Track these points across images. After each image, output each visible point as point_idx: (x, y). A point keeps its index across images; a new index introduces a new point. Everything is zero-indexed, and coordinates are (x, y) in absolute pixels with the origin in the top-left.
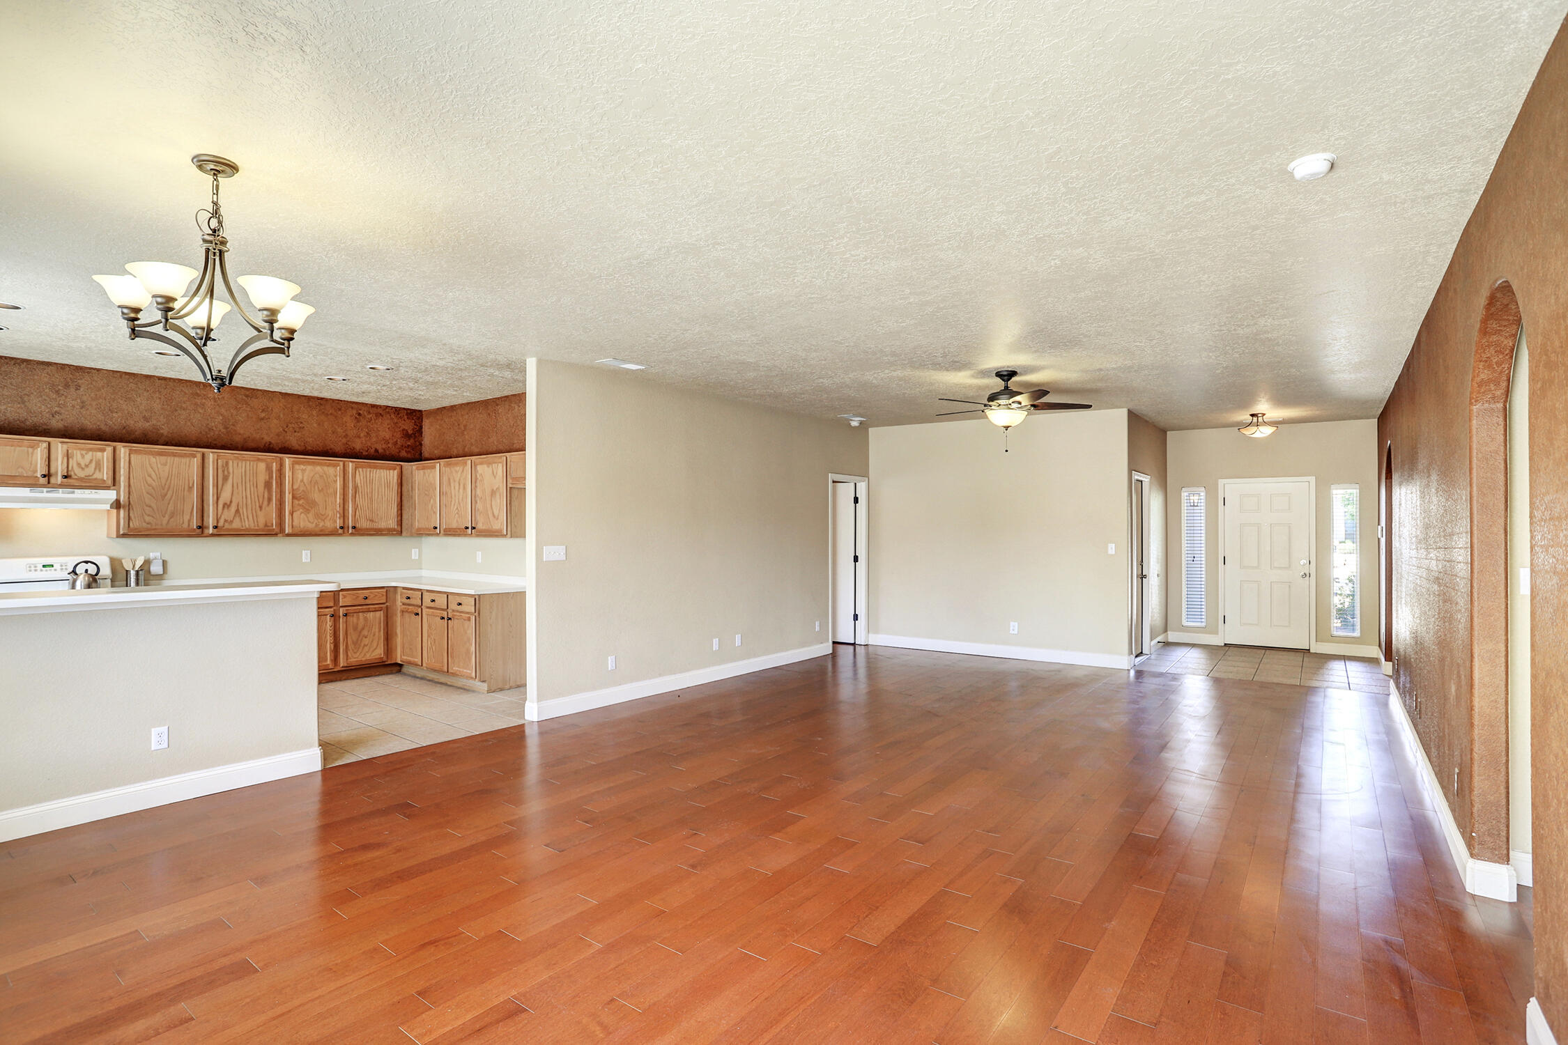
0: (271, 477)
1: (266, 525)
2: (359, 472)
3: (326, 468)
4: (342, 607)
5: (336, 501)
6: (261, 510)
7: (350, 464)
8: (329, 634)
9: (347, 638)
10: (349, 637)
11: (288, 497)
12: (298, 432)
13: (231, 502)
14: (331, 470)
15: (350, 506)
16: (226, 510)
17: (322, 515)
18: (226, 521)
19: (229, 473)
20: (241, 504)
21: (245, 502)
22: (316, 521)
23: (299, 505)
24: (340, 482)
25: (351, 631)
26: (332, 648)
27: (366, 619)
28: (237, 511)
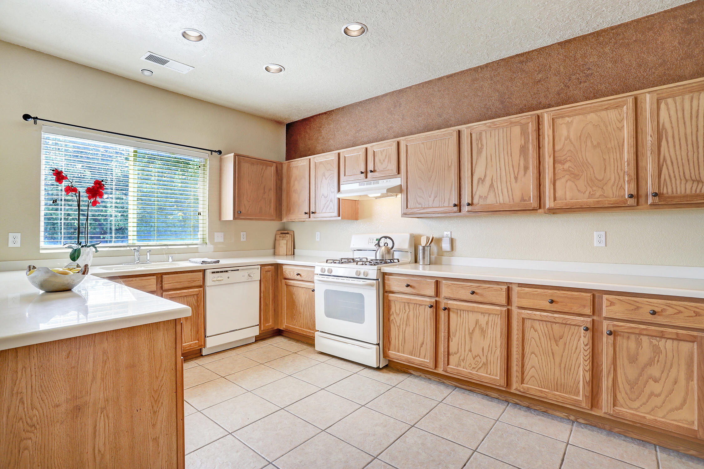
0: (527, 141)
1: (523, 200)
2: (667, 104)
3: (604, 113)
4: (606, 318)
5: (622, 158)
6: (516, 182)
7: (648, 96)
8: (582, 356)
9: (615, 370)
10: (619, 371)
11: (548, 161)
12: (585, 82)
13: (485, 176)
14: (613, 114)
15: (650, 161)
16: (480, 185)
17: (600, 181)
18: (480, 197)
19: (482, 145)
20: (495, 178)
21: (499, 175)
22: (589, 189)
23: (564, 170)
24: (628, 127)
25: (622, 360)
26: (588, 379)
27: (656, 351)
28: (492, 185)
